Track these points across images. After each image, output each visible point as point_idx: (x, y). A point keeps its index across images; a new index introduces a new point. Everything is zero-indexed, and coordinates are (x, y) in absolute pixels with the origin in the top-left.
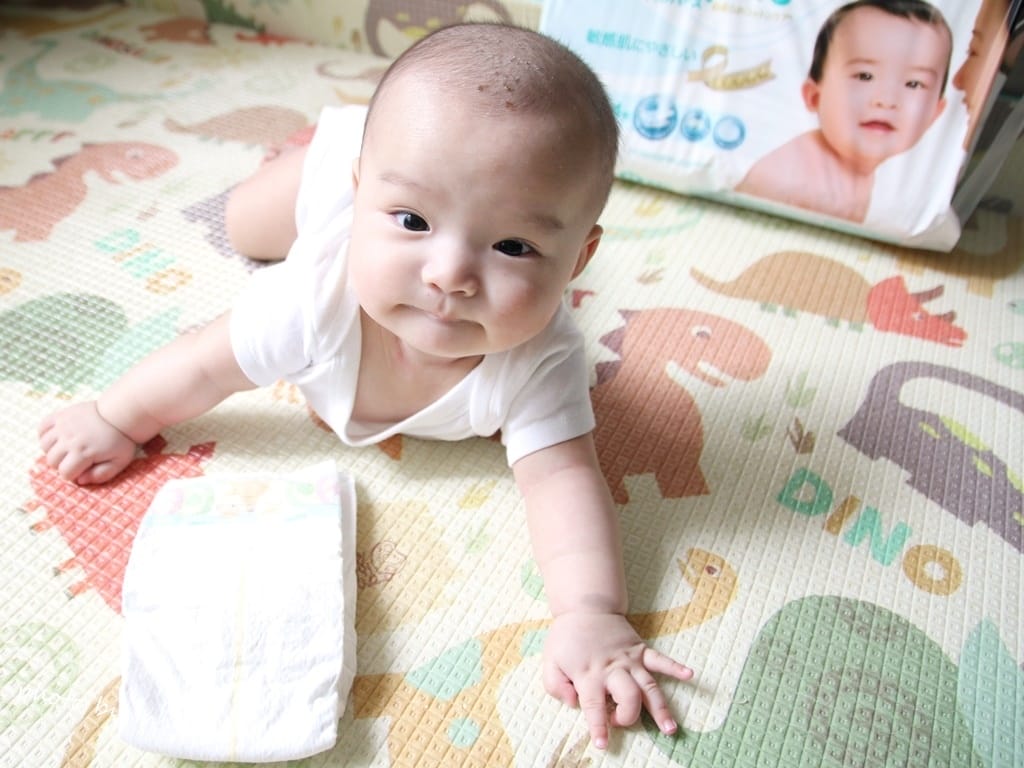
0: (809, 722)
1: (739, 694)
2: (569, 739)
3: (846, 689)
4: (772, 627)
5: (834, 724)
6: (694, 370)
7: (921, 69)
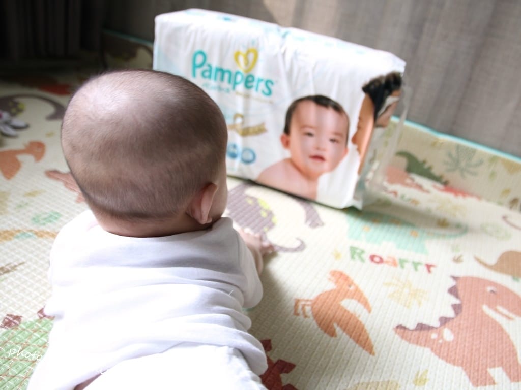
6: (496, 310)
7: (336, 134)
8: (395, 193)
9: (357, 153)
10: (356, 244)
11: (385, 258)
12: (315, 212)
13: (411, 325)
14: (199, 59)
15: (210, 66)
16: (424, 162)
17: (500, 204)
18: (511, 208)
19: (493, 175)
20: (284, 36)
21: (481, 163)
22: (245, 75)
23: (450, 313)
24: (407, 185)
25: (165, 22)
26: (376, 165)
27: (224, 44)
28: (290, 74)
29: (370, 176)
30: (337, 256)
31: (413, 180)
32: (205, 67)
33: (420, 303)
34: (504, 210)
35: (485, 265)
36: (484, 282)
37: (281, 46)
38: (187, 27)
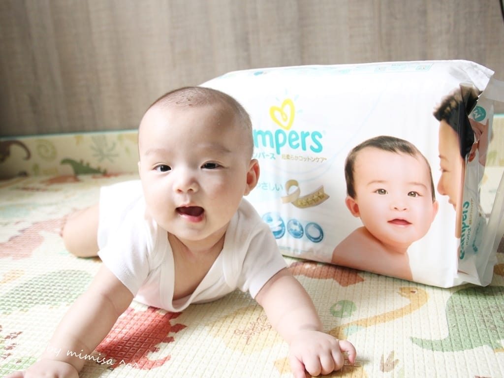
0: (486, 325)
1: (450, 324)
2: (384, 356)
3: (494, 312)
4: (450, 302)
5: (496, 324)
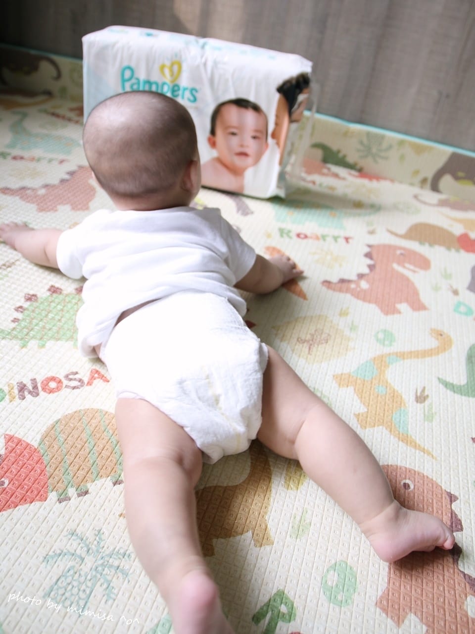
2: (418, 390)
6: (404, 267)
7: (256, 131)
8: (314, 183)
9: (276, 147)
10: (283, 226)
11: (309, 234)
12: (243, 203)
13: (334, 279)
14: (128, 74)
15: (138, 79)
16: (339, 152)
17: (412, 184)
18: (422, 187)
19: (402, 158)
20: (203, 47)
21: (390, 147)
22: (171, 85)
23: (366, 270)
24: (324, 174)
25: (92, 41)
26: (293, 159)
27: (150, 60)
28: (211, 81)
29: (288, 169)
30: (269, 236)
31: (329, 169)
32: (134, 81)
33: (341, 265)
34: (416, 190)
35: (396, 235)
36: (395, 248)
37: (202, 57)
38: (114, 45)
